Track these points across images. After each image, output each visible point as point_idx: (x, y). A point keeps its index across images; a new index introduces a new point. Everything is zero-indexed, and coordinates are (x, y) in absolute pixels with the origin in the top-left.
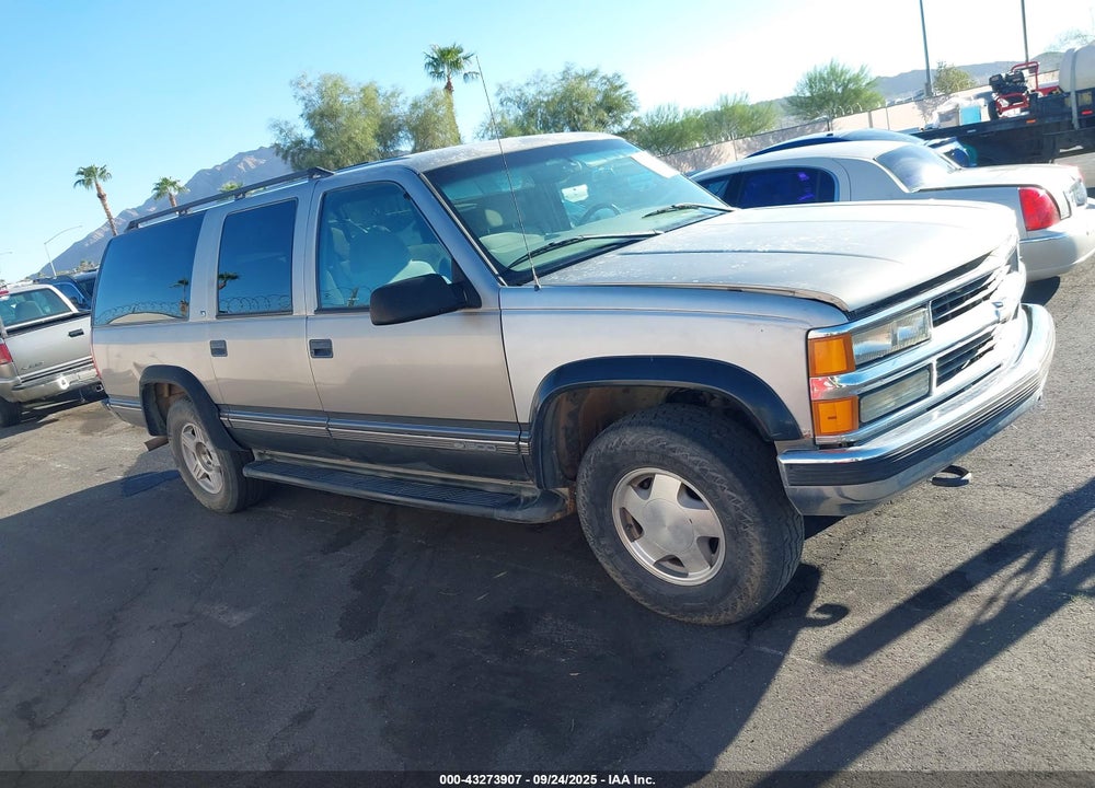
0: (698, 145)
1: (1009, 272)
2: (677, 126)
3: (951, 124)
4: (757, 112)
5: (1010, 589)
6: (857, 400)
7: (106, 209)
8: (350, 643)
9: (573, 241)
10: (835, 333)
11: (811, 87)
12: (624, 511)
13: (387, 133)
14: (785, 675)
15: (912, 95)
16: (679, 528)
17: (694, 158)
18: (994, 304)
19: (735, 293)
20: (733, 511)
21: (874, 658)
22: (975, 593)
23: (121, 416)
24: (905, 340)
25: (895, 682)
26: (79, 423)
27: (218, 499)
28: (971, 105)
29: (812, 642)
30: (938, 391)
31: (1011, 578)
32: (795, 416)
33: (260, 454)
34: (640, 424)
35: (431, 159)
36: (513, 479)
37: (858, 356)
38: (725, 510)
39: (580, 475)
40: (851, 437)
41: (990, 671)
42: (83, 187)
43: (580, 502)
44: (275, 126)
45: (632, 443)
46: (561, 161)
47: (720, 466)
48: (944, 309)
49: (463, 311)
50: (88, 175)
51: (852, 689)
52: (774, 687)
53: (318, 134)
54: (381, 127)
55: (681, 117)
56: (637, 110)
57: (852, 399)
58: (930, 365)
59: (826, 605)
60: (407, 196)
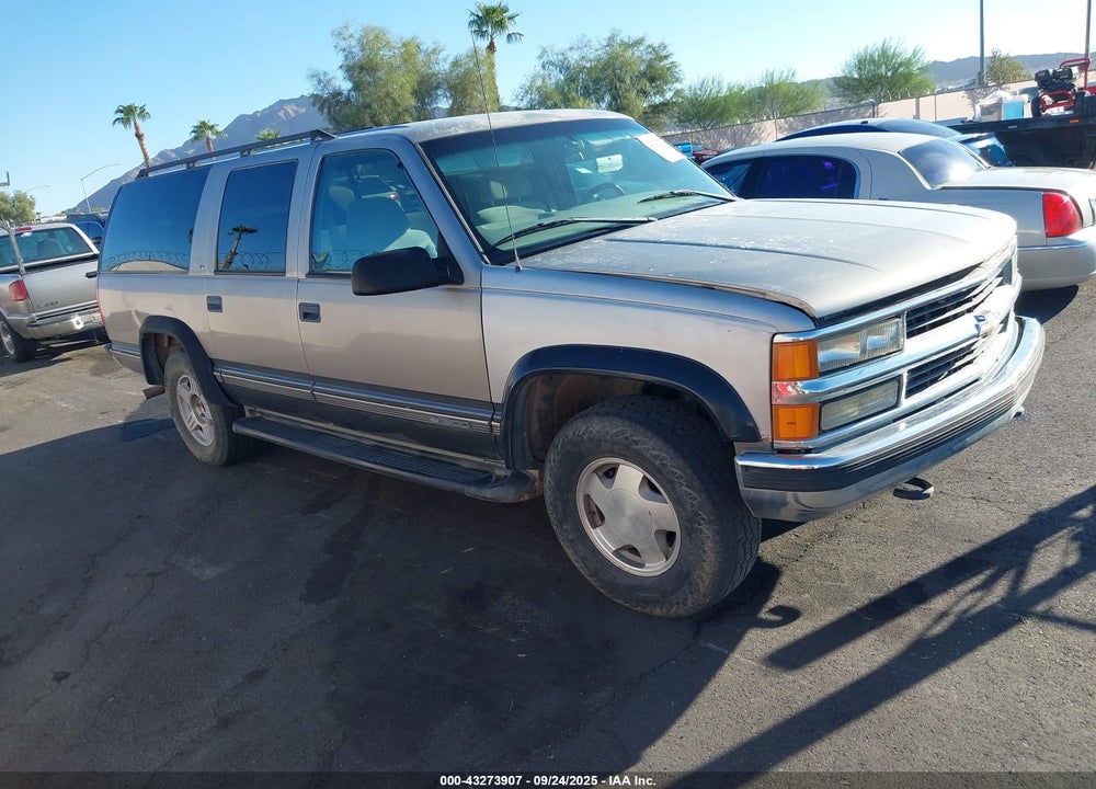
0: (739, 122)
1: (1000, 285)
2: (720, 101)
3: (993, 118)
4: (802, 91)
5: (963, 605)
6: (818, 409)
7: (143, 149)
8: (313, 606)
9: (563, 223)
10: (801, 339)
11: (860, 69)
12: (588, 498)
13: (425, 90)
14: (726, 674)
15: (965, 82)
16: (638, 520)
17: (734, 135)
18: (976, 317)
19: (708, 290)
20: (689, 507)
21: (816, 665)
22: (928, 606)
23: (125, 363)
24: (876, 350)
25: (832, 689)
26: (92, 364)
27: (210, 451)
28: (1014, 100)
29: (759, 642)
30: (907, 403)
31: (966, 594)
32: (755, 418)
33: (250, 411)
34: (607, 414)
35: (429, 130)
36: (487, 457)
37: (823, 364)
38: (683, 506)
39: (548, 459)
40: (809, 444)
41: (927, 686)
42: (121, 125)
43: (546, 485)
44: (313, 76)
45: (599, 432)
46: (564, 138)
47: (680, 462)
48: (922, 320)
49: (445, 286)
50: (127, 114)
51: (789, 693)
52: (713, 685)
53: (357, 87)
54: (420, 83)
55: (724, 92)
56: (680, 82)
57: (814, 405)
58: (900, 376)
59: (780, 606)
60: (401, 165)
